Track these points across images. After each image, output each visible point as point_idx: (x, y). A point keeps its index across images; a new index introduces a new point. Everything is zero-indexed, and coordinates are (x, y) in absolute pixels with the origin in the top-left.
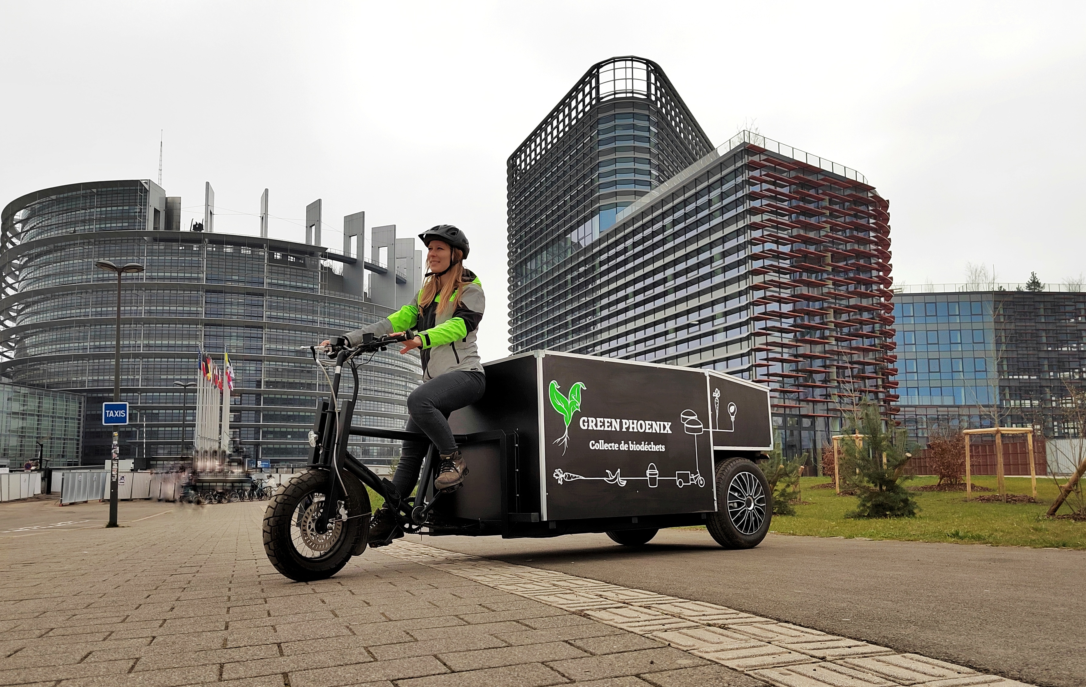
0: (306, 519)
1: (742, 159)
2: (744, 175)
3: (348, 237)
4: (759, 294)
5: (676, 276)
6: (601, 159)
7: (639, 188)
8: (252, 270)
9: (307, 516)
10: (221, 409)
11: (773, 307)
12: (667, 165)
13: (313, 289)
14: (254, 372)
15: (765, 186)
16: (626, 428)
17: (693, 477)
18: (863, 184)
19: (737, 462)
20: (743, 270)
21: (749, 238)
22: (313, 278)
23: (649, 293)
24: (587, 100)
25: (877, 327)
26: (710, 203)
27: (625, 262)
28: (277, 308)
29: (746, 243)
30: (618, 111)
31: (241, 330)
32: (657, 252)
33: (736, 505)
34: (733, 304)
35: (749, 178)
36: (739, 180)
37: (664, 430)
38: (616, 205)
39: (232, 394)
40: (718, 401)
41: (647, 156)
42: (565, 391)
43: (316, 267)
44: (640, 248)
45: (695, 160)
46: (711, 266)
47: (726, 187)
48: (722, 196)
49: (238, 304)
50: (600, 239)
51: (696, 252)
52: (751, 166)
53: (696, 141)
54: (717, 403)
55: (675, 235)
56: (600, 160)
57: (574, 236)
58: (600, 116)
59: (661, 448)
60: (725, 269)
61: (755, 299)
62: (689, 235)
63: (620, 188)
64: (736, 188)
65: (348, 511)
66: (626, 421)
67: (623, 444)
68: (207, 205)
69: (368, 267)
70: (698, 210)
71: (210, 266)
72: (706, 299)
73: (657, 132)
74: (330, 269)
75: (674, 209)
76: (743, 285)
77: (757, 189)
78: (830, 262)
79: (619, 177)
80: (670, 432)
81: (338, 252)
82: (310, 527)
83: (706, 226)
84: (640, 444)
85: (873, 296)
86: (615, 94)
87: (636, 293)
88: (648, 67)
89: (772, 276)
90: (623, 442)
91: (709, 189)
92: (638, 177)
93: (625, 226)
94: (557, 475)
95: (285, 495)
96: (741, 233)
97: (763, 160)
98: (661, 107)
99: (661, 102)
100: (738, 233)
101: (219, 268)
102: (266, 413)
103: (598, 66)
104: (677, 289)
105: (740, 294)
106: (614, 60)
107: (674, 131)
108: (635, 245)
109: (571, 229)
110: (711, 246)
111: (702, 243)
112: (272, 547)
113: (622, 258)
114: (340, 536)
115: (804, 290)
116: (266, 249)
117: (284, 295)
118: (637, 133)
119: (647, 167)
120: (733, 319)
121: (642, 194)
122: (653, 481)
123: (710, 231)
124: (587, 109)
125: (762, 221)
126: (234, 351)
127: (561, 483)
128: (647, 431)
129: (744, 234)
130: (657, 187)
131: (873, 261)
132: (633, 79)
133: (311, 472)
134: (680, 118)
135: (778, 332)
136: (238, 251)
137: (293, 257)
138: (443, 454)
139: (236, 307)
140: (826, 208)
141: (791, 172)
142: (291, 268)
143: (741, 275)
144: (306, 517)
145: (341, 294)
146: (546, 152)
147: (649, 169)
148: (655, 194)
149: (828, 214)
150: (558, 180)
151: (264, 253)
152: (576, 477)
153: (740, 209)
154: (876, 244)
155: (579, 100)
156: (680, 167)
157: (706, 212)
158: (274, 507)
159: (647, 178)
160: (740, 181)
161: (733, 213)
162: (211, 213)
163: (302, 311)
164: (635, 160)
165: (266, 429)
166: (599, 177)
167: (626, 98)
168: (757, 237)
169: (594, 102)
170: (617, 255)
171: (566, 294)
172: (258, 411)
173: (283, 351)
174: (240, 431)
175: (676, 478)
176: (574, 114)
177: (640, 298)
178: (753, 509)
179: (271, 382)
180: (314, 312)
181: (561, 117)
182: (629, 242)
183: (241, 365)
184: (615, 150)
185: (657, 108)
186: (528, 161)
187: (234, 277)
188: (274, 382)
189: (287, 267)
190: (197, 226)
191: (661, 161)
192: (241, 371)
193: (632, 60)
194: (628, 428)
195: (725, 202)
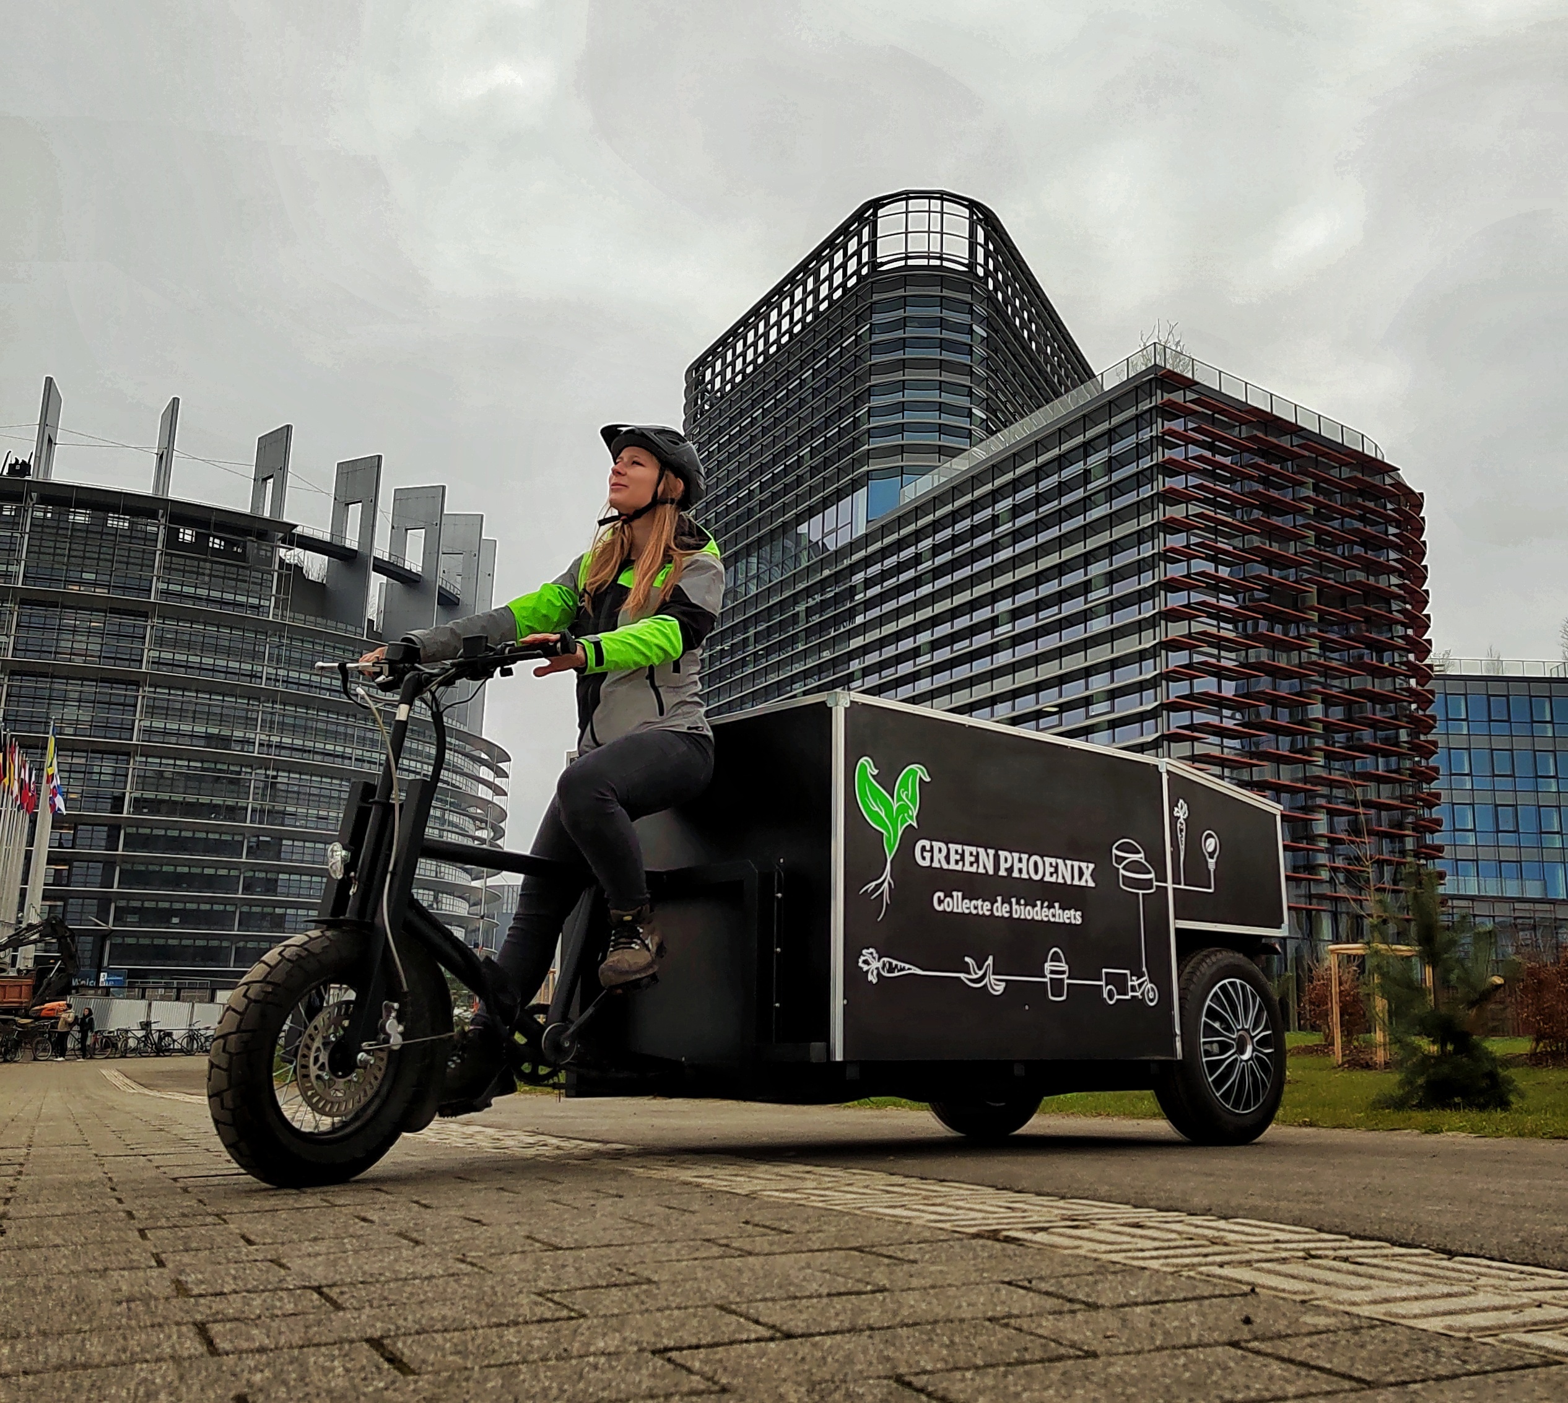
0: (309, 1041)
1: (1151, 396)
2: (1154, 426)
3: (342, 504)
4: (1178, 659)
5: (1016, 614)
6: (875, 380)
7: (947, 441)
8: (127, 563)
9: (314, 1032)
10: (28, 856)
11: (1206, 684)
12: (1004, 399)
13: (258, 607)
14: (108, 778)
15: (1194, 451)
16: (1006, 870)
17: (1136, 983)
18: (1375, 460)
19: (1219, 956)
20: (1148, 610)
21: (1162, 548)
22: (261, 584)
23: (962, 647)
24: (852, 266)
25: (1403, 735)
26: (1086, 477)
27: (916, 583)
28: (175, 644)
29: (1157, 558)
30: (911, 291)
31: (90, 688)
32: (979, 566)
33: (1215, 1048)
34: (1128, 675)
35: (1164, 433)
36: (1145, 435)
37: (1080, 878)
38: (902, 471)
39: (58, 822)
40: (1184, 827)
41: (966, 381)
42: (887, 780)
43: (269, 561)
44: (947, 556)
45: (1058, 395)
46: (1086, 599)
47: (1118, 448)
48: (1111, 465)
49: (90, 632)
50: (866, 535)
51: (1056, 569)
52: (1168, 411)
53: (1059, 358)
54: (1181, 830)
55: (1017, 536)
56: (873, 383)
57: (811, 529)
58: (876, 297)
59: (1073, 917)
60: (1113, 606)
61: (1171, 667)
62: (1044, 537)
63: (909, 439)
64: (1140, 451)
65: (405, 1027)
66: (1007, 854)
67: (999, 904)
68: (43, 424)
69: (381, 567)
70: (1062, 488)
71: (36, 549)
72: (1074, 662)
73: (985, 335)
74: (298, 569)
75: (1016, 485)
76: (1148, 640)
77: (1177, 454)
78: (1316, 604)
79: (910, 417)
80: (1091, 884)
81: (318, 535)
82: (316, 1059)
83: (1078, 522)
84: (1034, 906)
85: (1395, 675)
86: (907, 258)
87: (935, 645)
88: (972, 213)
89: (1203, 625)
90: (999, 899)
91: (1087, 449)
92: (947, 420)
93: (918, 511)
94: (866, 962)
95: (269, 983)
96: (1146, 538)
97: (1191, 401)
98: (996, 289)
99: (996, 280)
100: (1140, 537)
101: (54, 555)
102: (129, 867)
103: (877, 204)
104: (1017, 640)
105: (1141, 656)
106: (906, 196)
107: (1018, 337)
108: (936, 550)
109: (811, 513)
110: (1087, 559)
111: (1069, 553)
112: (229, 1103)
113: (910, 574)
114: (381, 1085)
115: (1263, 654)
116: (163, 521)
117: (193, 617)
118: (946, 334)
119: (964, 401)
120: (1128, 706)
121: (954, 453)
122: (1057, 985)
123: (1086, 531)
124: (850, 284)
125: (1187, 517)
126: (71, 731)
127: (875, 981)
128: (1047, 878)
129: (1153, 539)
130: (982, 440)
131: (1394, 607)
132: (942, 233)
133: (328, 934)
134: (1030, 312)
135: (1214, 734)
136: (100, 522)
137: (221, 539)
138: (617, 909)
139: (84, 638)
140: (1307, 499)
141: (1243, 427)
142: (213, 562)
143: (1145, 619)
144: (310, 1036)
145: (319, 620)
146: (765, 360)
147: (969, 405)
148: (980, 454)
149: (1312, 512)
150: (787, 415)
151: (158, 529)
152: (903, 969)
153: (1146, 492)
154: (1401, 575)
155: (836, 265)
156: (1028, 405)
157: (1079, 494)
158: (240, 1010)
159: (964, 422)
160: (1147, 437)
161: (1131, 498)
162: (50, 440)
163: (229, 652)
164: (941, 386)
165: (123, 903)
166: (870, 413)
167: (928, 267)
168: (1177, 546)
169: (865, 271)
170: (900, 568)
171: (794, 640)
172: (109, 864)
173: (178, 734)
174: (65, 906)
175: (1103, 983)
176: (824, 290)
177: (943, 654)
178: (1251, 1058)
179: (146, 800)
180: (256, 656)
181: (798, 294)
182: (926, 544)
183: (83, 761)
184: (903, 364)
185: (988, 290)
186: (729, 376)
187: (85, 575)
188: (151, 801)
189: (205, 560)
190: (18, 467)
191: (992, 391)
192: (81, 776)
193: (942, 199)
194: (1010, 870)
195: (1117, 476)
